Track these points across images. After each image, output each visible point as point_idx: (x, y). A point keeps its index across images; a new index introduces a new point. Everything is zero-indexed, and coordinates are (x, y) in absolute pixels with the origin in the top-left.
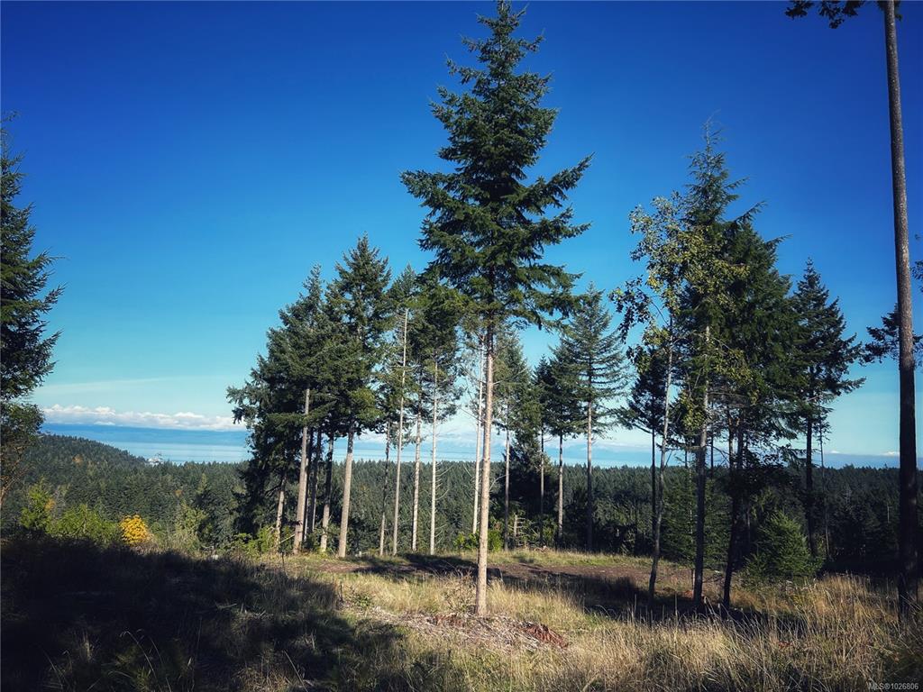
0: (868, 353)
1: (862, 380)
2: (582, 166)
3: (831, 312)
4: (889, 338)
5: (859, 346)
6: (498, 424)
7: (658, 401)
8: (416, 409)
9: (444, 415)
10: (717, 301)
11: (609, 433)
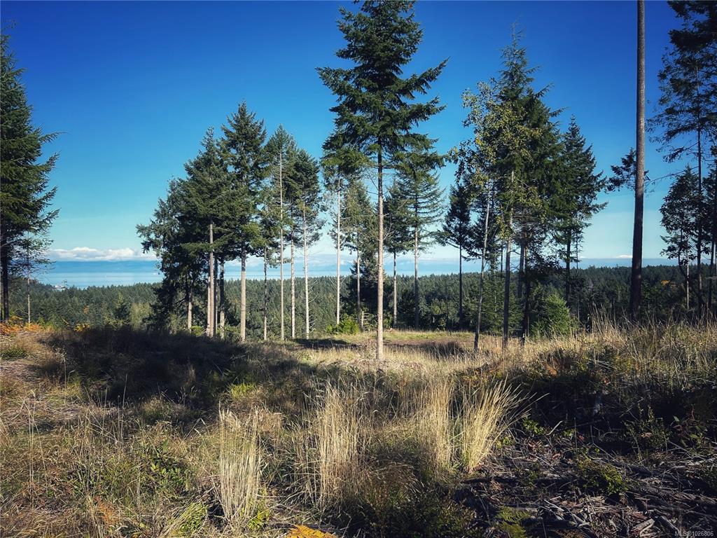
0: (610, 184)
1: (606, 204)
2: (441, 66)
3: (587, 155)
4: (625, 173)
5: (605, 179)
6: (351, 246)
7: (464, 224)
8: (289, 238)
9: (310, 241)
10: (520, 154)
11: (430, 249)
